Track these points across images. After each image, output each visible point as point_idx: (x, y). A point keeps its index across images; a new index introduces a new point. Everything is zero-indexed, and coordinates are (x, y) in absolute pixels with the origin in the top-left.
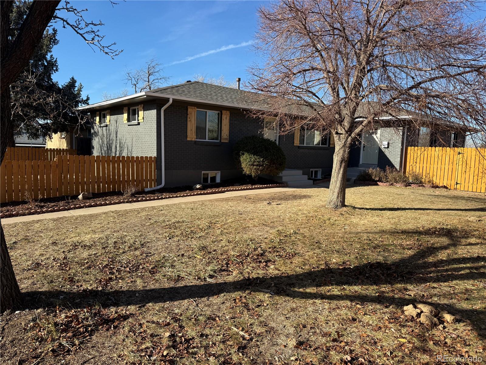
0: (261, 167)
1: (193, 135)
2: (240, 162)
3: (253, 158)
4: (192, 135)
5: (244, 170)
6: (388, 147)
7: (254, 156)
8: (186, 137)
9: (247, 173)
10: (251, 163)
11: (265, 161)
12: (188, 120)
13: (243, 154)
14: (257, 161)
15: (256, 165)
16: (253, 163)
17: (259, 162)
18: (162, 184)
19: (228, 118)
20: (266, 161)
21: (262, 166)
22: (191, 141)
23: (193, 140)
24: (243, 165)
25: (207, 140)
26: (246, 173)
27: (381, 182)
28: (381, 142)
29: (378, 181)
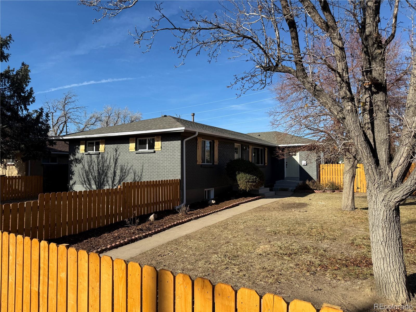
0: (254, 183)
2: (236, 180)
4: (199, 160)
5: (240, 187)
6: (307, 165)
7: (248, 175)
8: (197, 162)
11: (257, 179)
12: (197, 148)
13: (239, 173)
14: (252, 179)
16: (249, 180)
18: (184, 202)
19: (217, 146)
22: (199, 165)
24: (239, 182)
25: (206, 164)
27: (316, 190)
28: (301, 161)
29: (315, 189)
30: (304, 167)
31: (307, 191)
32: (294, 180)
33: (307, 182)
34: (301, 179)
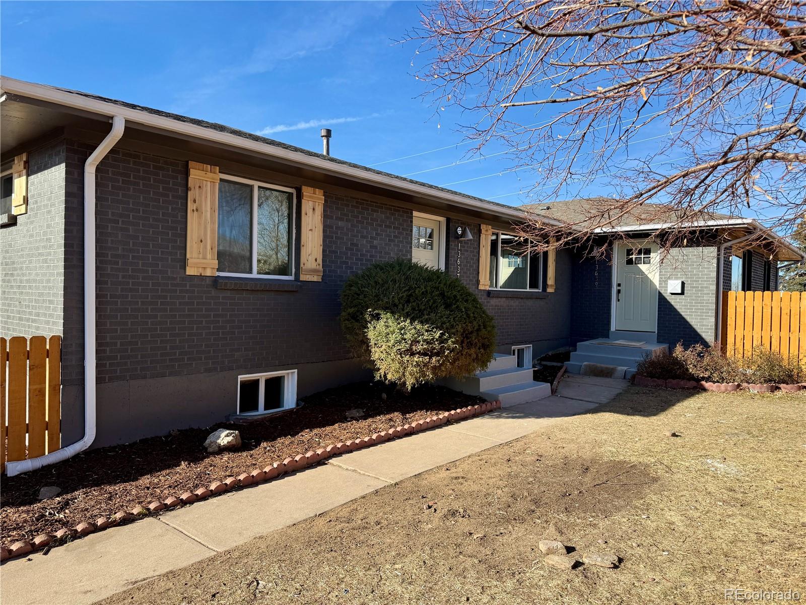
0: (434, 359)
1: (209, 256)
2: (365, 342)
3: (411, 329)
4: (204, 258)
5: (379, 369)
6: (682, 293)
7: (411, 323)
8: (184, 263)
9: (389, 377)
10: (403, 346)
11: (447, 340)
12: (191, 206)
13: (377, 317)
14: (425, 341)
15: (419, 353)
16: (411, 345)
17: (428, 342)
18: (86, 439)
19: (319, 209)
20: (450, 337)
21: (437, 354)
22: (201, 277)
23: (208, 273)
24: (376, 354)
25: (255, 275)
26: (385, 376)
27: (708, 379)
28: (664, 281)
29: (703, 378)
30: (673, 301)
31: (674, 381)
32: (639, 341)
33: (678, 351)
34: (660, 339)
